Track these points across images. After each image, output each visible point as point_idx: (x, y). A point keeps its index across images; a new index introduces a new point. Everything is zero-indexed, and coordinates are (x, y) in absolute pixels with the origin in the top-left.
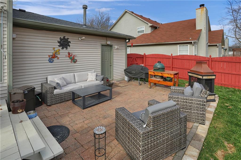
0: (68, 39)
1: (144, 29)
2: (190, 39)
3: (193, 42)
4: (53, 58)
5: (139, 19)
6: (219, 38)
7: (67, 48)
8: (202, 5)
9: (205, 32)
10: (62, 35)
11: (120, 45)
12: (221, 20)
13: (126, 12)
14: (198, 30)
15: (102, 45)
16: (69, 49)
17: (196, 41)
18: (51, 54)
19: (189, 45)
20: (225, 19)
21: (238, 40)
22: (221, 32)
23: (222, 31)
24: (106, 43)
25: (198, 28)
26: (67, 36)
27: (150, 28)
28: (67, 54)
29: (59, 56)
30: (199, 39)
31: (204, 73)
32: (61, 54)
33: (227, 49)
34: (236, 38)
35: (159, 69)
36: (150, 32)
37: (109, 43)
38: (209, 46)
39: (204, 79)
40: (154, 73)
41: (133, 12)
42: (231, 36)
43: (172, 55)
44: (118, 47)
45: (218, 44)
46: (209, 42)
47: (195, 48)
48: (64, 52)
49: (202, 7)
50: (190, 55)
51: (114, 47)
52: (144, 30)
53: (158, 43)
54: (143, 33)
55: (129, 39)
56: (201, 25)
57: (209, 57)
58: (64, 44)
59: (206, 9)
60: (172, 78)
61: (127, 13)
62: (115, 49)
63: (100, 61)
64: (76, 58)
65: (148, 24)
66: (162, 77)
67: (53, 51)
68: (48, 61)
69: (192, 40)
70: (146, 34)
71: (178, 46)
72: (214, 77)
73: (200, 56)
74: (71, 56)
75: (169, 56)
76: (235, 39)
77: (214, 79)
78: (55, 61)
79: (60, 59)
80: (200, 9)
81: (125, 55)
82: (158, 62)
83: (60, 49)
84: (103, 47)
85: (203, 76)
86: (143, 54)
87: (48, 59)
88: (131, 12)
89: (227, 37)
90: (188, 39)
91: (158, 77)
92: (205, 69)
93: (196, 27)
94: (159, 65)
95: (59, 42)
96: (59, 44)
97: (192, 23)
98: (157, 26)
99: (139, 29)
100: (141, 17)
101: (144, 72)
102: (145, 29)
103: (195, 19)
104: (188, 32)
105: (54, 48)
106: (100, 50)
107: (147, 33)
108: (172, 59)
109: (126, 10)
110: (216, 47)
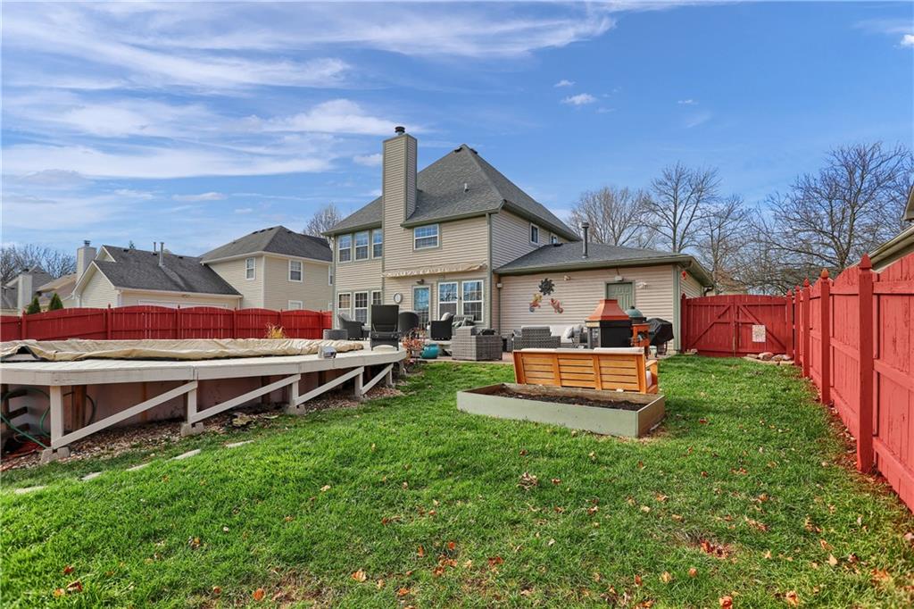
0: (551, 281)
4: (534, 305)
7: (549, 294)
10: (543, 278)
11: (654, 279)
15: (608, 284)
16: (553, 295)
18: (532, 301)
26: (550, 277)
28: (550, 301)
29: (540, 304)
32: (543, 301)
37: (618, 278)
48: (546, 299)
51: (636, 284)
58: (547, 288)
62: (641, 289)
64: (562, 307)
67: (534, 298)
68: (529, 310)
74: (555, 303)
78: (536, 311)
79: (542, 307)
81: (672, 300)
83: (542, 295)
87: (528, 307)
95: (540, 287)
105: (535, 295)
106: (603, 292)
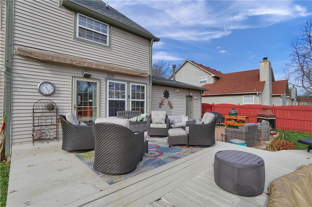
0: (168, 91)
1: (206, 79)
2: (255, 90)
3: (257, 94)
4: (161, 104)
5: (201, 69)
6: (283, 88)
8: (265, 59)
9: (269, 83)
11: (197, 96)
12: (286, 68)
13: (187, 61)
14: (262, 82)
15: (187, 96)
16: (169, 99)
17: (260, 92)
18: (160, 102)
19: (253, 96)
20: (291, 67)
21: (306, 89)
22: (285, 83)
23: (286, 81)
24: (189, 94)
25: (262, 80)
26: (168, 89)
27: (213, 78)
28: (168, 102)
30: (263, 90)
31: (268, 115)
32: (165, 102)
33: (294, 99)
34: (304, 87)
35: (234, 114)
36: (213, 83)
37: (191, 94)
38: (273, 96)
39: (268, 119)
40: (230, 117)
41: (194, 62)
42: (297, 85)
43: (239, 104)
44: (197, 98)
45: (281, 95)
46: (273, 93)
47: (259, 99)
48: (166, 101)
49: (265, 60)
50: (255, 104)
51: (193, 97)
52: (206, 81)
53: (224, 94)
54: (206, 83)
55: (203, 91)
56: (264, 77)
57: (272, 106)
58: (166, 95)
59: (269, 62)
60: (244, 121)
61: (188, 63)
62: (195, 99)
63: (185, 108)
64: (173, 106)
65: (211, 75)
66: (235, 120)
67: (161, 100)
68: (158, 107)
69: (257, 91)
70: (208, 84)
71: (244, 96)
72: (275, 118)
73: (265, 106)
74: (170, 104)
75: (237, 105)
76: (302, 88)
77: (275, 119)
78: (162, 107)
79: (164, 105)
80: (263, 62)
81: (200, 104)
82: (232, 109)
83: (164, 98)
84: (187, 97)
85: (267, 117)
86: (211, 104)
87: (159, 105)
88: (192, 61)
89: (294, 86)
90: (253, 90)
91: (233, 120)
92: (269, 112)
93: (260, 79)
94: (233, 112)
95: (164, 94)
96: (164, 95)
97: (256, 74)
98: (219, 76)
99: (201, 79)
100: (201, 66)
101: (221, 117)
102: (208, 79)
103: (259, 70)
104: (252, 83)
105: (161, 98)
106: (185, 100)
107: (210, 83)
108: (239, 108)
109: (187, 60)
110: (280, 97)
